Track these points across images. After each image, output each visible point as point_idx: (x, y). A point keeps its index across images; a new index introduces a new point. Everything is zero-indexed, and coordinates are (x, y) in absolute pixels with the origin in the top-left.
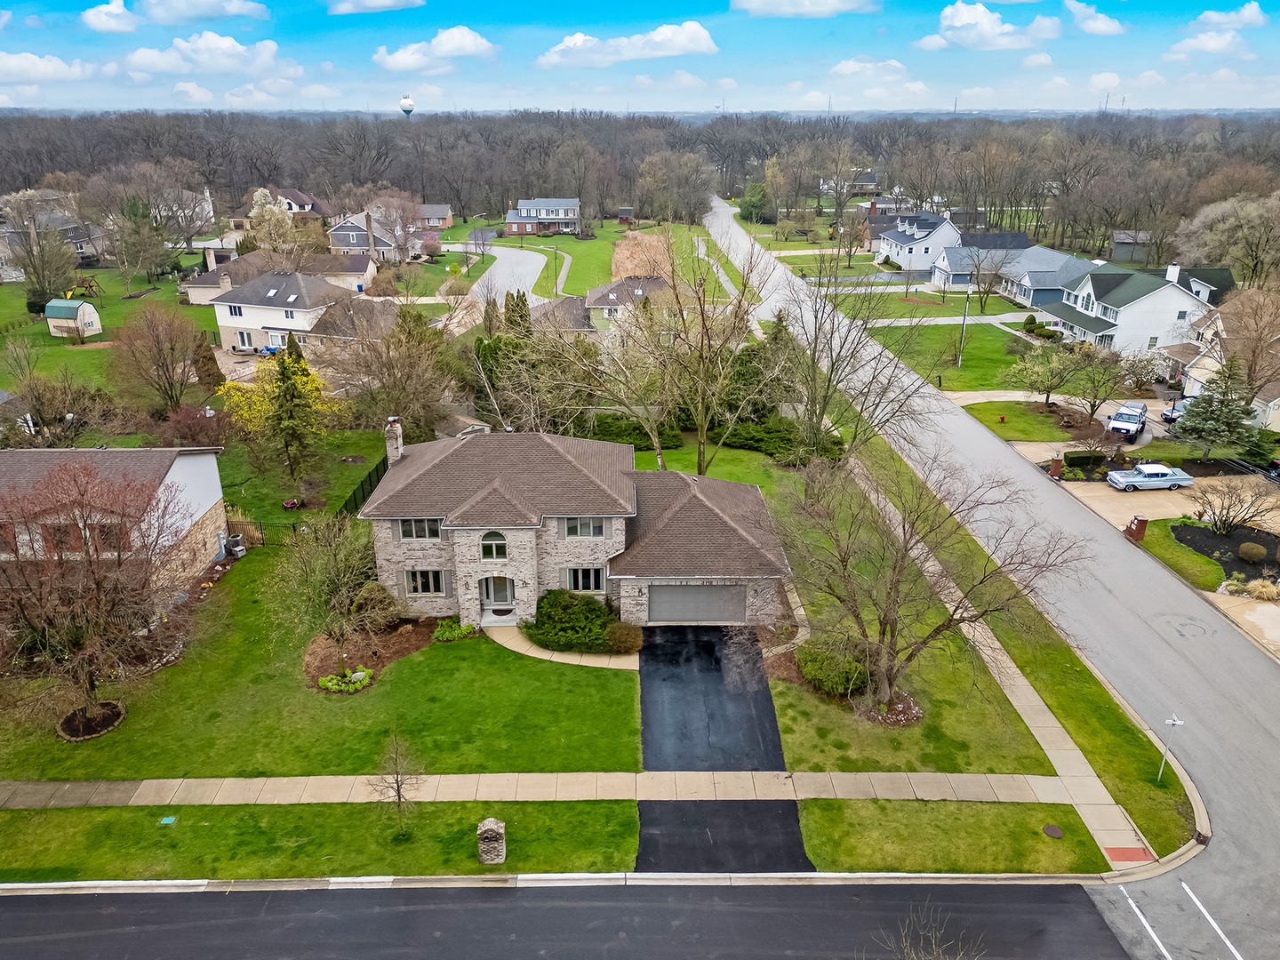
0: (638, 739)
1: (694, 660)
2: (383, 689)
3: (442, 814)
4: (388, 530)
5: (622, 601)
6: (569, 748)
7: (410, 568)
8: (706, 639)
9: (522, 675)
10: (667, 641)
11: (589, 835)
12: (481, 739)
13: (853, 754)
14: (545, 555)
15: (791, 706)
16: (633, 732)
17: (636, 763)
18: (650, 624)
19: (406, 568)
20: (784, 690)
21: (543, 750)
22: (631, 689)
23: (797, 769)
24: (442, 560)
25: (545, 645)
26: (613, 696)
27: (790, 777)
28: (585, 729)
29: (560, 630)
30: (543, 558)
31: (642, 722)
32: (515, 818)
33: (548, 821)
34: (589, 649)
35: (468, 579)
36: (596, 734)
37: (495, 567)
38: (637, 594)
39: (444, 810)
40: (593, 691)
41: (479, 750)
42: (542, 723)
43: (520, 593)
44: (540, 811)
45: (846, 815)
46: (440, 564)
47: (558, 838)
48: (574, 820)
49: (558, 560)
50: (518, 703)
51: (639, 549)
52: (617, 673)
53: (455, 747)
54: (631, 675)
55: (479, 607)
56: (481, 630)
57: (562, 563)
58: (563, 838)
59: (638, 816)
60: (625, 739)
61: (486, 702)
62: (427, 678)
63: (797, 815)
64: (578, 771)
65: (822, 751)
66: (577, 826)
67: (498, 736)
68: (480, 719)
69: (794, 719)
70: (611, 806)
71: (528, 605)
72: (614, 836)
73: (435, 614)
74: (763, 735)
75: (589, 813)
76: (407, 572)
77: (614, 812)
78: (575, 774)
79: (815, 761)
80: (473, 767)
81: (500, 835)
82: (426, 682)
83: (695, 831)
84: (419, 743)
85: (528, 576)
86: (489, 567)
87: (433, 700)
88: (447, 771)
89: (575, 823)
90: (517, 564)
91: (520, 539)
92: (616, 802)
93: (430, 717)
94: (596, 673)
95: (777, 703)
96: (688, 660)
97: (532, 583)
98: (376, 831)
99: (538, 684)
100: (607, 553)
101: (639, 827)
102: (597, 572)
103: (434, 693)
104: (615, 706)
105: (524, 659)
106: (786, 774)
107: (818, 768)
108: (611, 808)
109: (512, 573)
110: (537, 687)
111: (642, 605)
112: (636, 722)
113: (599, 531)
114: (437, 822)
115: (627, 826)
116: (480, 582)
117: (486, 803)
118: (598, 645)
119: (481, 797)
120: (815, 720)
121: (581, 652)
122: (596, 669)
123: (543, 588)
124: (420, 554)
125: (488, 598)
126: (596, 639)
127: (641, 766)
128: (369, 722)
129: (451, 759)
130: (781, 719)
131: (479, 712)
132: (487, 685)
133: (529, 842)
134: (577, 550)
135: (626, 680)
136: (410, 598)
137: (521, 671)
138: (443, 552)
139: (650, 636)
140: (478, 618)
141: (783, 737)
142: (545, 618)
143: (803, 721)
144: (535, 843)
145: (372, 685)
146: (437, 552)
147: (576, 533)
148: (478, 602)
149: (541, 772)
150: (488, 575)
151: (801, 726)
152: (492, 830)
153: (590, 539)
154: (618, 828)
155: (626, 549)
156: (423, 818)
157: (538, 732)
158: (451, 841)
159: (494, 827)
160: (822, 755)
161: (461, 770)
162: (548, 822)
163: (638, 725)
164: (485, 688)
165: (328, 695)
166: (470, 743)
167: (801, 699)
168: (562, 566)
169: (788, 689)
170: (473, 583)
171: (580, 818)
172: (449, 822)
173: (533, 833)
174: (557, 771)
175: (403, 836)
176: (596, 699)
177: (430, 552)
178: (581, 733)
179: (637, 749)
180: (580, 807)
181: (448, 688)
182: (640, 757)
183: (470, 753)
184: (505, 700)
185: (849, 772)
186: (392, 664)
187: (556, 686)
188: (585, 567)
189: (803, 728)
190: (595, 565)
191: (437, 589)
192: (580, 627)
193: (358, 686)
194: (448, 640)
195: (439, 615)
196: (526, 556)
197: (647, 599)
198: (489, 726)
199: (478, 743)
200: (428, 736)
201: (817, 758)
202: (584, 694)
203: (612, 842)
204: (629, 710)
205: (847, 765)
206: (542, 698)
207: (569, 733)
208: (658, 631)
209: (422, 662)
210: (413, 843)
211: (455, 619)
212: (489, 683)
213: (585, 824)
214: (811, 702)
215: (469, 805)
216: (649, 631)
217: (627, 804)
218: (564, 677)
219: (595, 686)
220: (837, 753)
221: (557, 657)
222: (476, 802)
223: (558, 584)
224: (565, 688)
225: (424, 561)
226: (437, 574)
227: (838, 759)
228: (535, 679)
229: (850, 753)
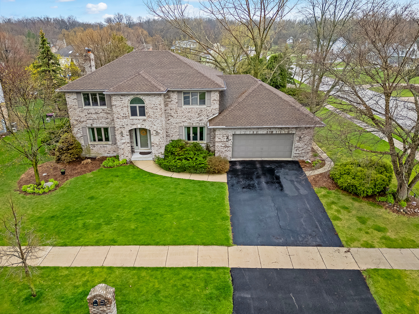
0: (229, 223)
1: (262, 177)
2: (62, 192)
3: (72, 278)
4: (75, 100)
5: (217, 144)
6: (179, 228)
7: (90, 126)
8: (268, 166)
9: (152, 184)
10: (244, 168)
11: (190, 297)
12: (117, 222)
13: (391, 234)
14: (170, 118)
15: (333, 203)
16: (224, 219)
17: (227, 239)
18: (233, 160)
19: (88, 125)
20: (326, 194)
21: (160, 230)
22: (222, 193)
23: (352, 245)
24: (109, 120)
25: (168, 169)
26: (210, 196)
27: (349, 251)
28: (191, 216)
29: (178, 160)
30: (169, 120)
31: (231, 212)
32: (131, 281)
33: (157, 284)
34: (195, 170)
35: (122, 130)
36: (198, 219)
37: (138, 122)
38: (225, 140)
39: (75, 274)
40: (197, 193)
41: (114, 229)
42: (161, 212)
43: (154, 139)
44: (152, 276)
45: (407, 283)
46: (107, 123)
47: (164, 299)
48: (179, 283)
49: (178, 120)
50: (147, 200)
51: (228, 112)
52: (212, 184)
53: (98, 227)
54: (222, 185)
55: (130, 148)
56: (131, 162)
57: (181, 123)
58: (168, 300)
59: (230, 282)
60: (219, 223)
61: (126, 199)
62: (92, 186)
63: (365, 283)
64: (184, 244)
65: (367, 233)
66: (180, 289)
67: (130, 220)
68: (119, 210)
69: (338, 211)
70: (209, 272)
71: (159, 147)
72: (211, 298)
73: (106, 155)
74: (319, 221)
75: (191, 278)
76: (89, 128)
77: (211, 277)
78: (182, 246)
79: (365, 239)
80: (107, 241)
81: (108, 300)
82: (91, 188)
83: (280, 295)
84: (73, 224)
85: (159, 128)
86: (135, 122)
87: (92, 198)
88: (87, 244)
89: (179, 287)
90: (152, 120)
91: (154, 103)
92: (213, 269)
93: (86, 208)
94: (199, 184)
95: (324, 201)
96: (258, 177)
97: (162, 133)
98: (15, 291)
99: (161, 189)
100: (208, 116)
101: (232, 291)
102: (202, 128)
103: (93, 194)
104: (212, 202)
105: (155, 176)
106: (345, 249)
107: (368, 245)
108: (209, 274)
109: (149, 126)
110: (160, 191)
111: (228, 147)
112: (226, 212)
113: (203, 101)
114: (67, 284)
115: (222, 289)
116: (130, 131)
117: (110, 268)
118: (201, 167)
119: (106, 264)
120: (354, 212)
121: (191, 173)
122: (199, 182)
123: (169, 139)
124: (95, 116)
125: (137, 145)
126: (200, 164)
127: (231, 241)
128: (44, 211)
129: (93, 236)
130: (329, 211)
131: (120, 206)
132: (129, 190)
133: (139, 303)
134: (189, 114)
135: (219, 187)
136: (91, 145)
137: (152, 182)
138: (109, 115)
139: (233, 165)
140: (130, 155)
141: (334, 223)
142: (170, 154)
143: (346, 212)
144: (144, 305)
145: (56, 189)
146: (105, 115)
147: (189, 104)
148: (129, 145)
149: (157, 245)
150: (134, 127)
151: (344, 215)
152: (100, 296)
153: (197, 107)
154: (214, 291)
155: (219, 114)
156: (57, 280)
157: (158, 218)
158: (73, 301)
159: (103, 293)
160: (368, 236)
161: (97, 243)
162: (157, 286)
163: (228, 214)
164: (127, 191)
165: (25, 196)
166: (109, 225)
167: (339, 199)
168: (180, 125)
169: (328, 193)
170: (126, 132)
171: (183, 282)
172: (77, 284)
173: (143, 295)
174: (169, 245)
175: (34, 296)
176: (199, 198)
177: (101, 115)
178: (188, 219)
179: (228, 229)
180: (185, 272)
181: (103, 192)
182: (230, 235)
183: (107, 232)
184: (139, 198)
185: (394, 248)
186: (73, 178)
187: (173, 191)
188: (194, 125)
189: (347, 217)
190: (200, 124)
191: (107, 139)
192: (190, 158)
193: (46, 190)
194: (110, 167)
195: (108, 155)
196: (158, 114)
197: (232, 143)
198: (125, 214)
199: (115, 224)
200: (81, 219)
201: (365, 238)
202: (192, 195)
203: (210, 304)
204: (222, 205)
205: (390, 244)
206: (164, 197)
207: (179, 218)
208: (237, 163)
209: (92, 177)
210: (41, 302)
211: (117, 157)
212: (130, 189)
213: (187, 287)
214: (347, 200)
215: (96, 270)
216: (233, 163)
217: (221, 270)
218: (179, 186)
219: (198, 190)
220: (380, 234)
221: (175, 175)
222: (103, 267)
223: (178, 136)
224: (179, 191)
225: (98, 121)
226: (106, 129)
227: (381, 239)
228: (160, 187)
229: (388, 234)
